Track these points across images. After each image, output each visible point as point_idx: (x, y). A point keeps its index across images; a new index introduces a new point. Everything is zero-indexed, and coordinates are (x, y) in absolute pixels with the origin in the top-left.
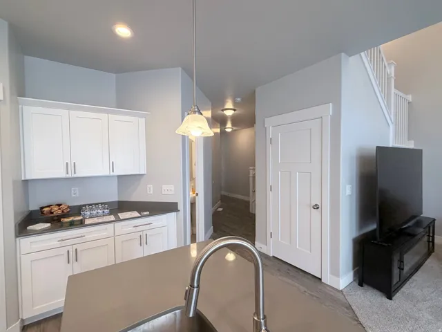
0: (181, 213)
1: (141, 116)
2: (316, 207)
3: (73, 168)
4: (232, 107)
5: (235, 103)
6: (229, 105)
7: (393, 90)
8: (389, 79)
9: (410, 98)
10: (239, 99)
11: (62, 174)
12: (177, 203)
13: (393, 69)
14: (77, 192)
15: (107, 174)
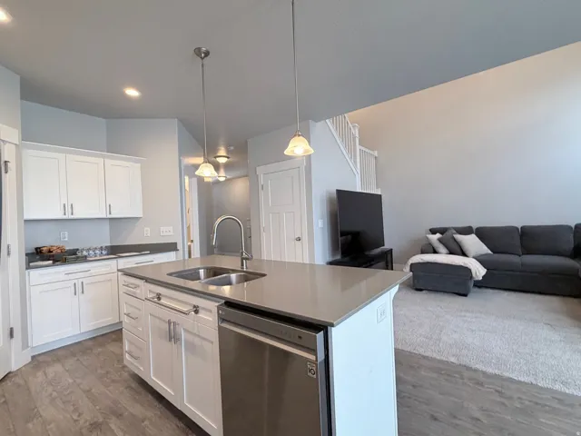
0: (181, 252)
1: (136, 162)
2: (299, 239)
3: (70, 210)
4: (225, 154)
5: (228, 151)
6: (222, 152)
7: (358, 147)
8: (354, 138)
9: (376, 154)
10: (232, 148)
11: (60, 216)
12: (176, 243)
13: (357, 131)
14: (66, 235)
15: (104, 216)
